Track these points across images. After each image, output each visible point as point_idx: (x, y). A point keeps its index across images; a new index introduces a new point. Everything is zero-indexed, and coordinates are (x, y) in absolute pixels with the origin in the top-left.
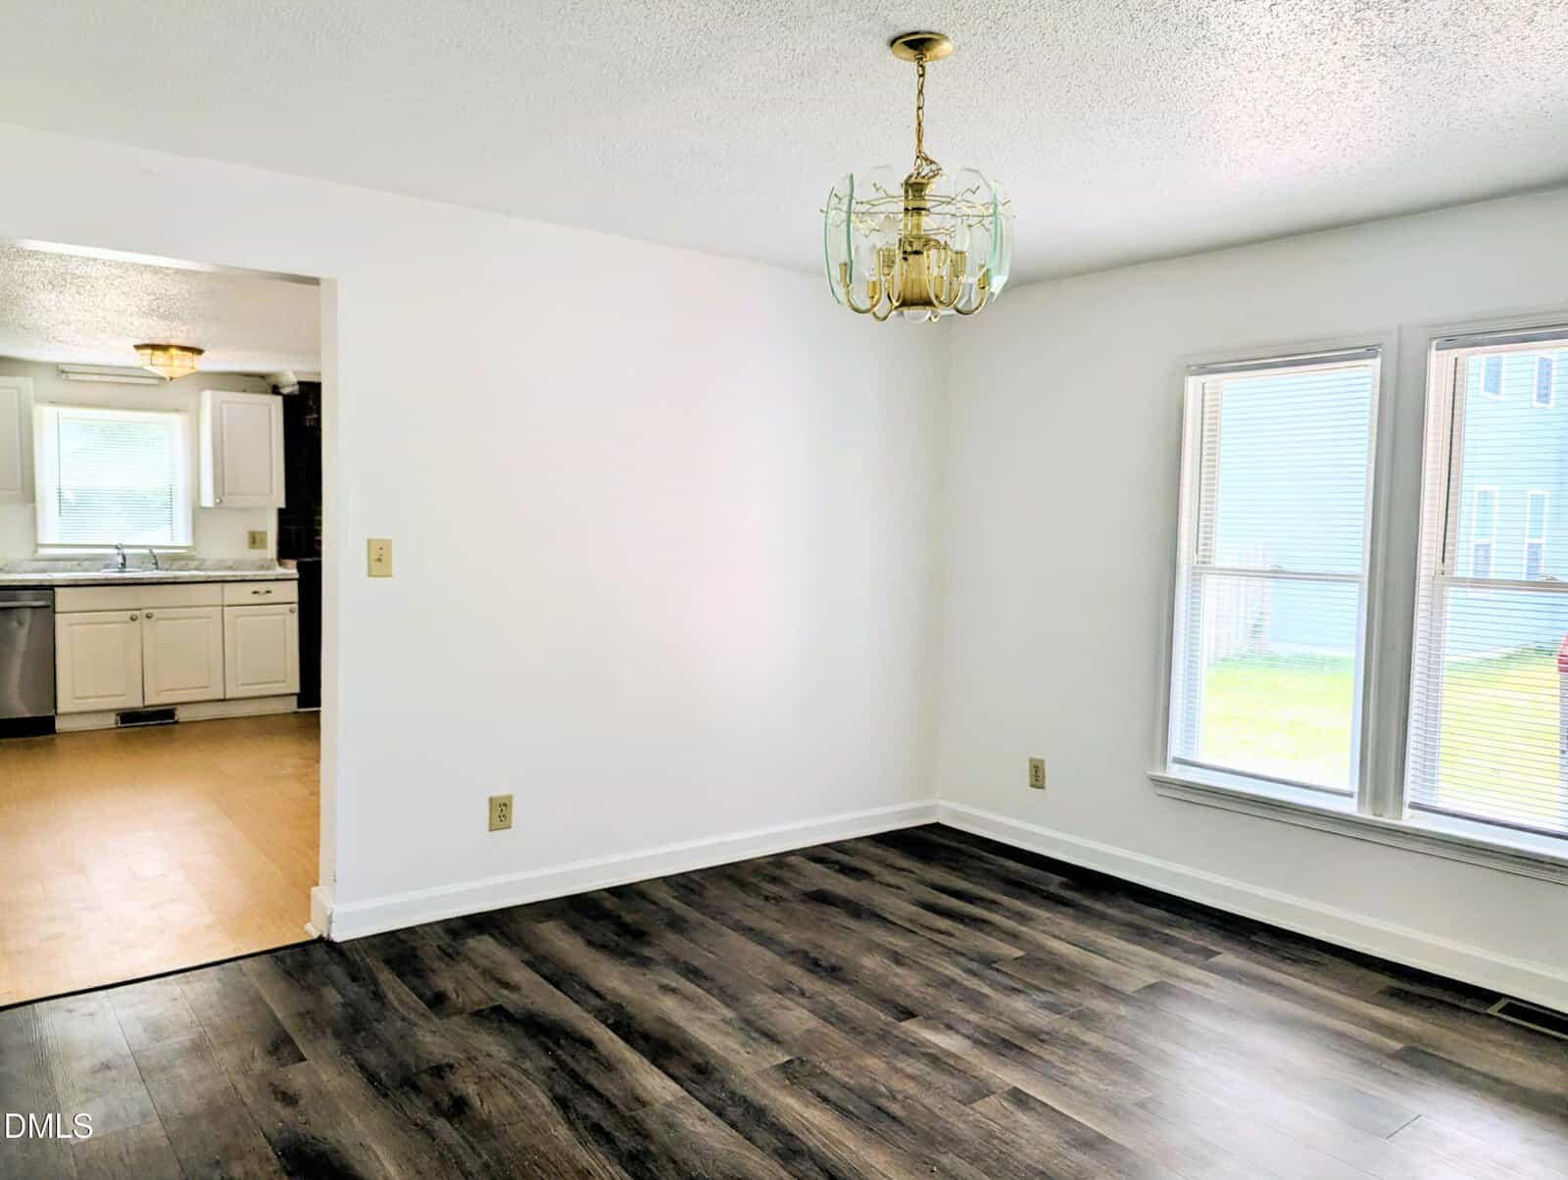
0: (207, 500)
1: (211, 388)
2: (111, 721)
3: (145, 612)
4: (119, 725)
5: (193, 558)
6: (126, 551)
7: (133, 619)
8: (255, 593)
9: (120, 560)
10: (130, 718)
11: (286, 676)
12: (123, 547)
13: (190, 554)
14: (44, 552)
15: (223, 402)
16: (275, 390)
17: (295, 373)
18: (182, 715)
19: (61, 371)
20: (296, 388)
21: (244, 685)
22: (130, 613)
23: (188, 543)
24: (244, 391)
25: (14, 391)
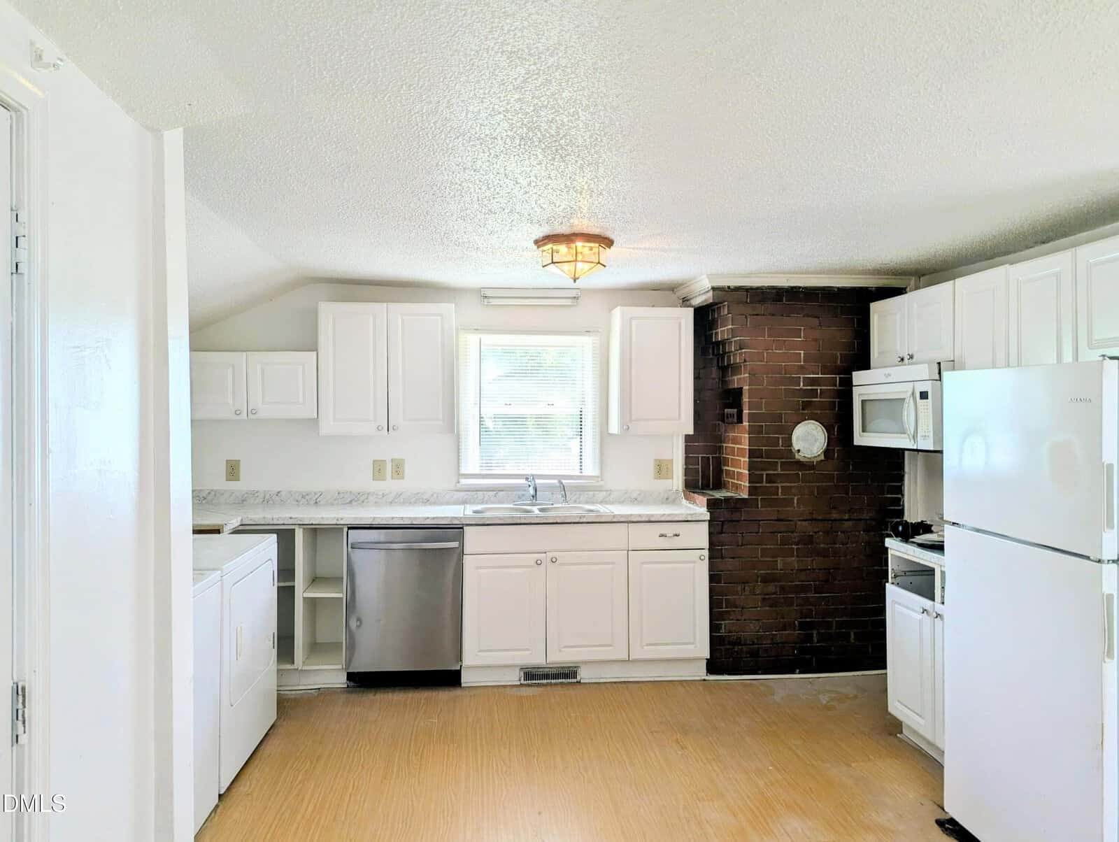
0: (614, 428)
1: (621, 305)
2: (515, 677)
3: (550, 555)
4: (522, 682)
5: (600, 489)
6: (538, 481)
7: (539, 563)
8: (662, 536)
9: (532, 491)
10: (532, 675)
11: (695, 639)
12: (534, 477)
13: (598, 484)
14: (464, 481)
15: (631, 319)
16: (685, 302)
17: (710, 277)
18: (585, 675)
19: (483, 295)
20: (711, 294)
21: (648, 645)
22: (536, 555)
23: (596, 472)
24: (653, 306)
25: (439, 318)
